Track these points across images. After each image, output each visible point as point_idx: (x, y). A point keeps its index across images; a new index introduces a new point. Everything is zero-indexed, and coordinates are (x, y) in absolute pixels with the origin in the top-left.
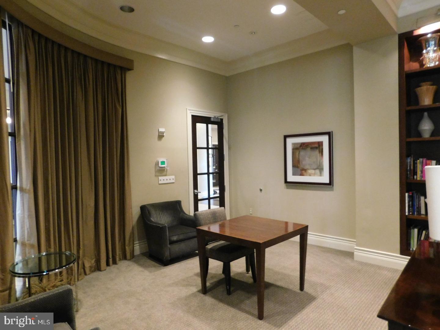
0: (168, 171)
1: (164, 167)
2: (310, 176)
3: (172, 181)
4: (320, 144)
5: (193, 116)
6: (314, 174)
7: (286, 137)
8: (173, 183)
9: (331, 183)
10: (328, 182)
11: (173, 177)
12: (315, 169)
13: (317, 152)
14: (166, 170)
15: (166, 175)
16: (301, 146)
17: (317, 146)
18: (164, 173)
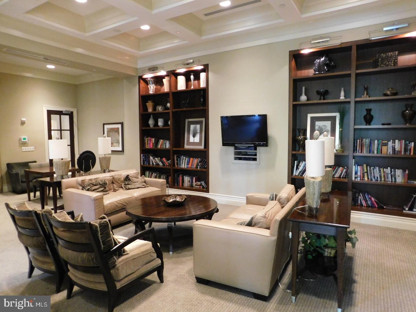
0: (29, 144)
1: (26, 142)
2: (114, 147)
3: (32, 150)
4: (118, 129)
5: (48, 111)
6: (116, 146)
7: (104, 124)
8: (33, 151)
9: (123, 151)
10: (121, 150)
11: (33, 147)
12: (116, 143)
13: (117, 134)
14: (27, 143)
15: (27, 146)
16: (110, 130)
17: (117, 130)
18: (26, 145)
